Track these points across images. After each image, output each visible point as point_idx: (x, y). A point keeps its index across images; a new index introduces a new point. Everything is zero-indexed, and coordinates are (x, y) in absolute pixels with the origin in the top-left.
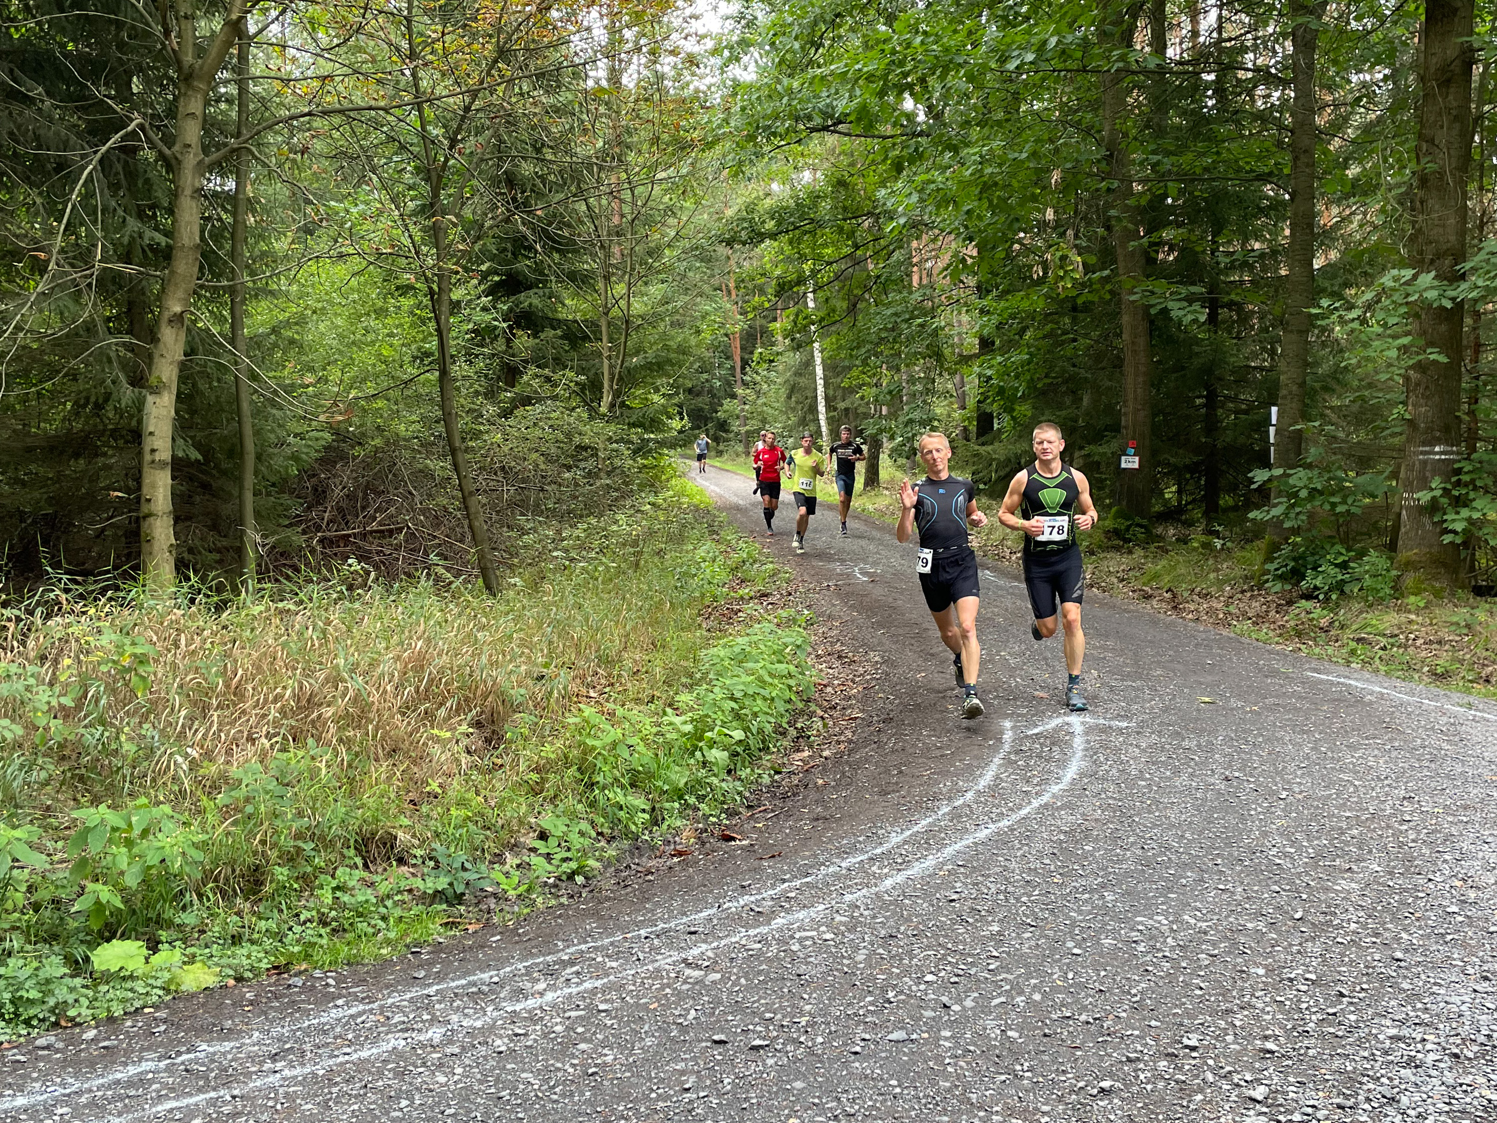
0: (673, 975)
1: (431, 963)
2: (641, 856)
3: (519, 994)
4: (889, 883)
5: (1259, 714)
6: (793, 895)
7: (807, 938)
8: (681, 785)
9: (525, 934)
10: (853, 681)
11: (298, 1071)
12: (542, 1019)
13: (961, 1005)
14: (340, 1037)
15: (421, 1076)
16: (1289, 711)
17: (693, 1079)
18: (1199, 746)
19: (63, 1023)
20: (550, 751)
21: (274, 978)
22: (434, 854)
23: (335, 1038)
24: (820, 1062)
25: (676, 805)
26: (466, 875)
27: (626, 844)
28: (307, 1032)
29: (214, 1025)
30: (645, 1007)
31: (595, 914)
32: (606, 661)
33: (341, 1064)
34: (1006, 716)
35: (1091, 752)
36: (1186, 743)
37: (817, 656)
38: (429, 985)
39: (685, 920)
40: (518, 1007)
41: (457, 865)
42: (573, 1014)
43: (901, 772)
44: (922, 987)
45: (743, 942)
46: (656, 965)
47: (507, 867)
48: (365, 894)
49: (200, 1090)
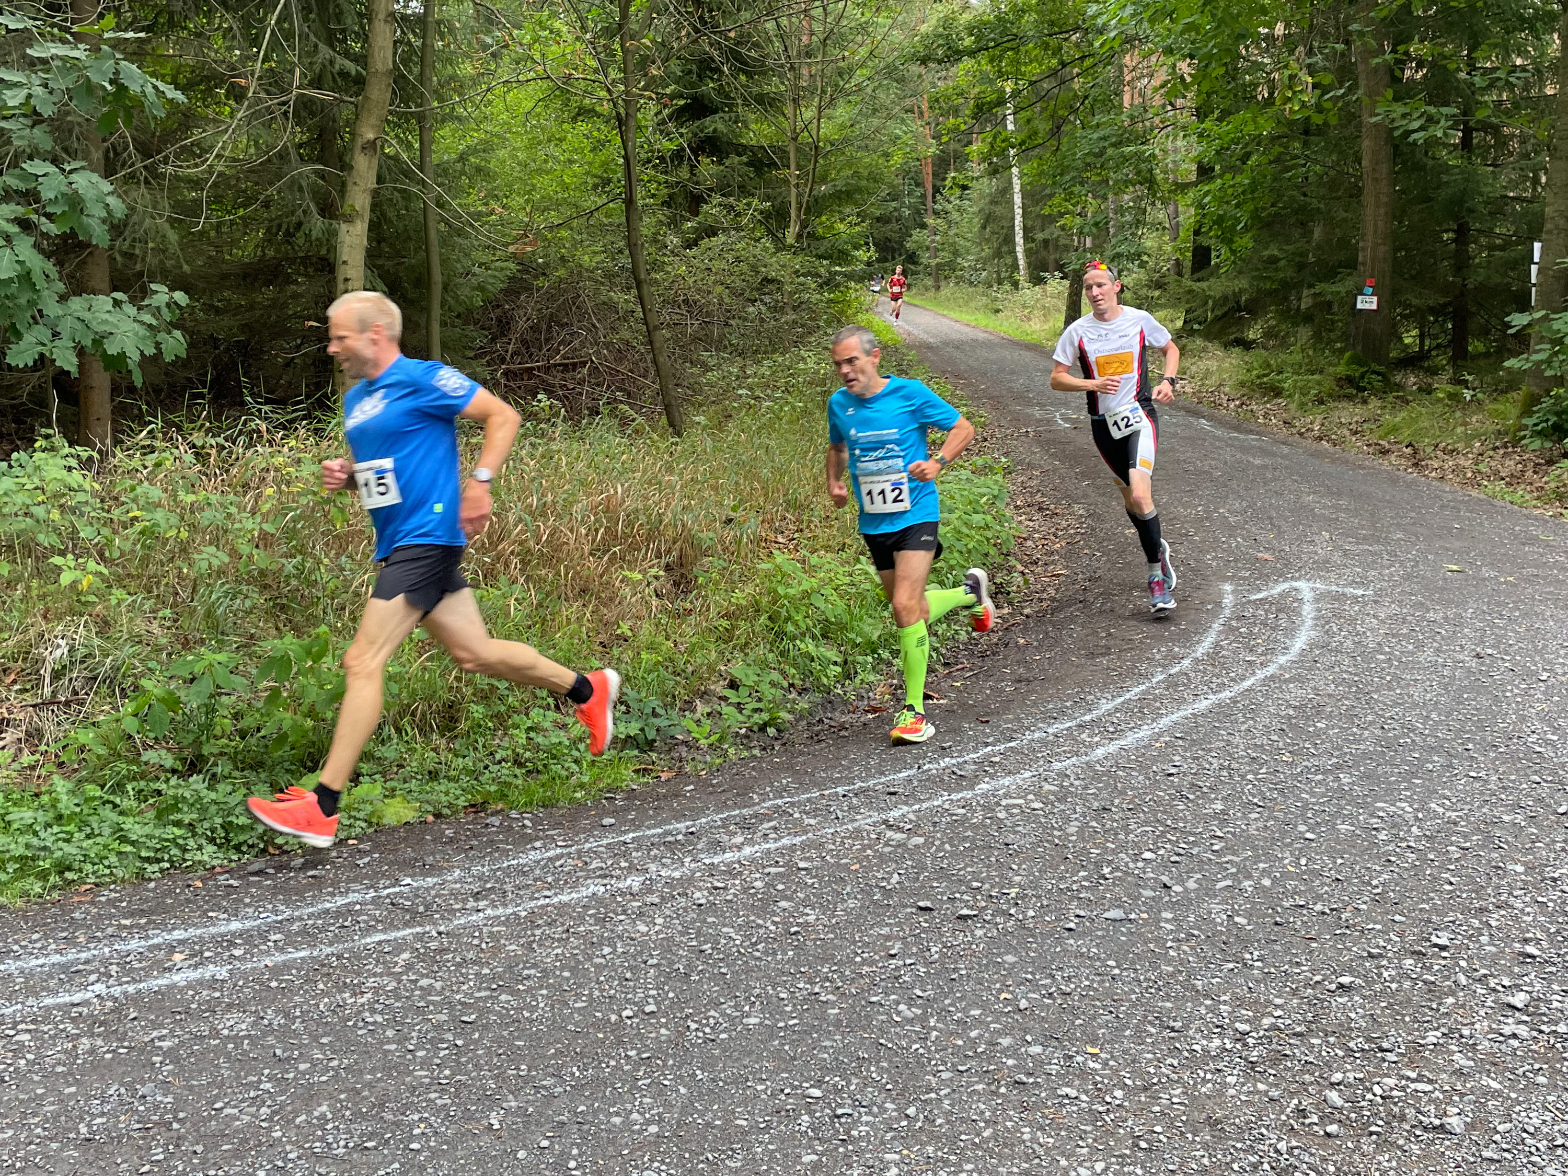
0: (874, 836)
1: (626, 810)
2: (834, 710)
3: (717, 846)
4: (1100, 752)
5: (1515, 585)
6: (997, 759)
7: (1014, 806)
8: (875, 638)
9: (719, 784)
10: (1055, 535)
11: (500, 911)
12: (741, 873)
13: (1183, 886)
14: (540, 879)
15: (622, 924)
16: (1550, 584)
17: (898, 945)
18: (1446, 618)
19: (271, 850)
20: (741, 596)
21: (472, 816)
22: (624, 698)
23: (535, 880)
24: (1033, 936)
25: (870, 659)
26: (657, 721)
27: (817, 697)
28: (507, 871)
29: (416, 860)
30: (846, 867)
31: (790, 768)
32: (793, 505)
33: (542, 907)
34: (1225, 579)
35: (1321, 621)
36: (1431, 615)
37: (1016, 507)
38: (626, 832)
39: (883, 780)
40: (716, 861)
41: (649, 711)
42: (773, 870)
43: (1110, 635)
44: (1140, 864)
45: (946, 806)
46: (856, 824)
47: (698, 715)
48: (558, 736)
49: (407, 925)
